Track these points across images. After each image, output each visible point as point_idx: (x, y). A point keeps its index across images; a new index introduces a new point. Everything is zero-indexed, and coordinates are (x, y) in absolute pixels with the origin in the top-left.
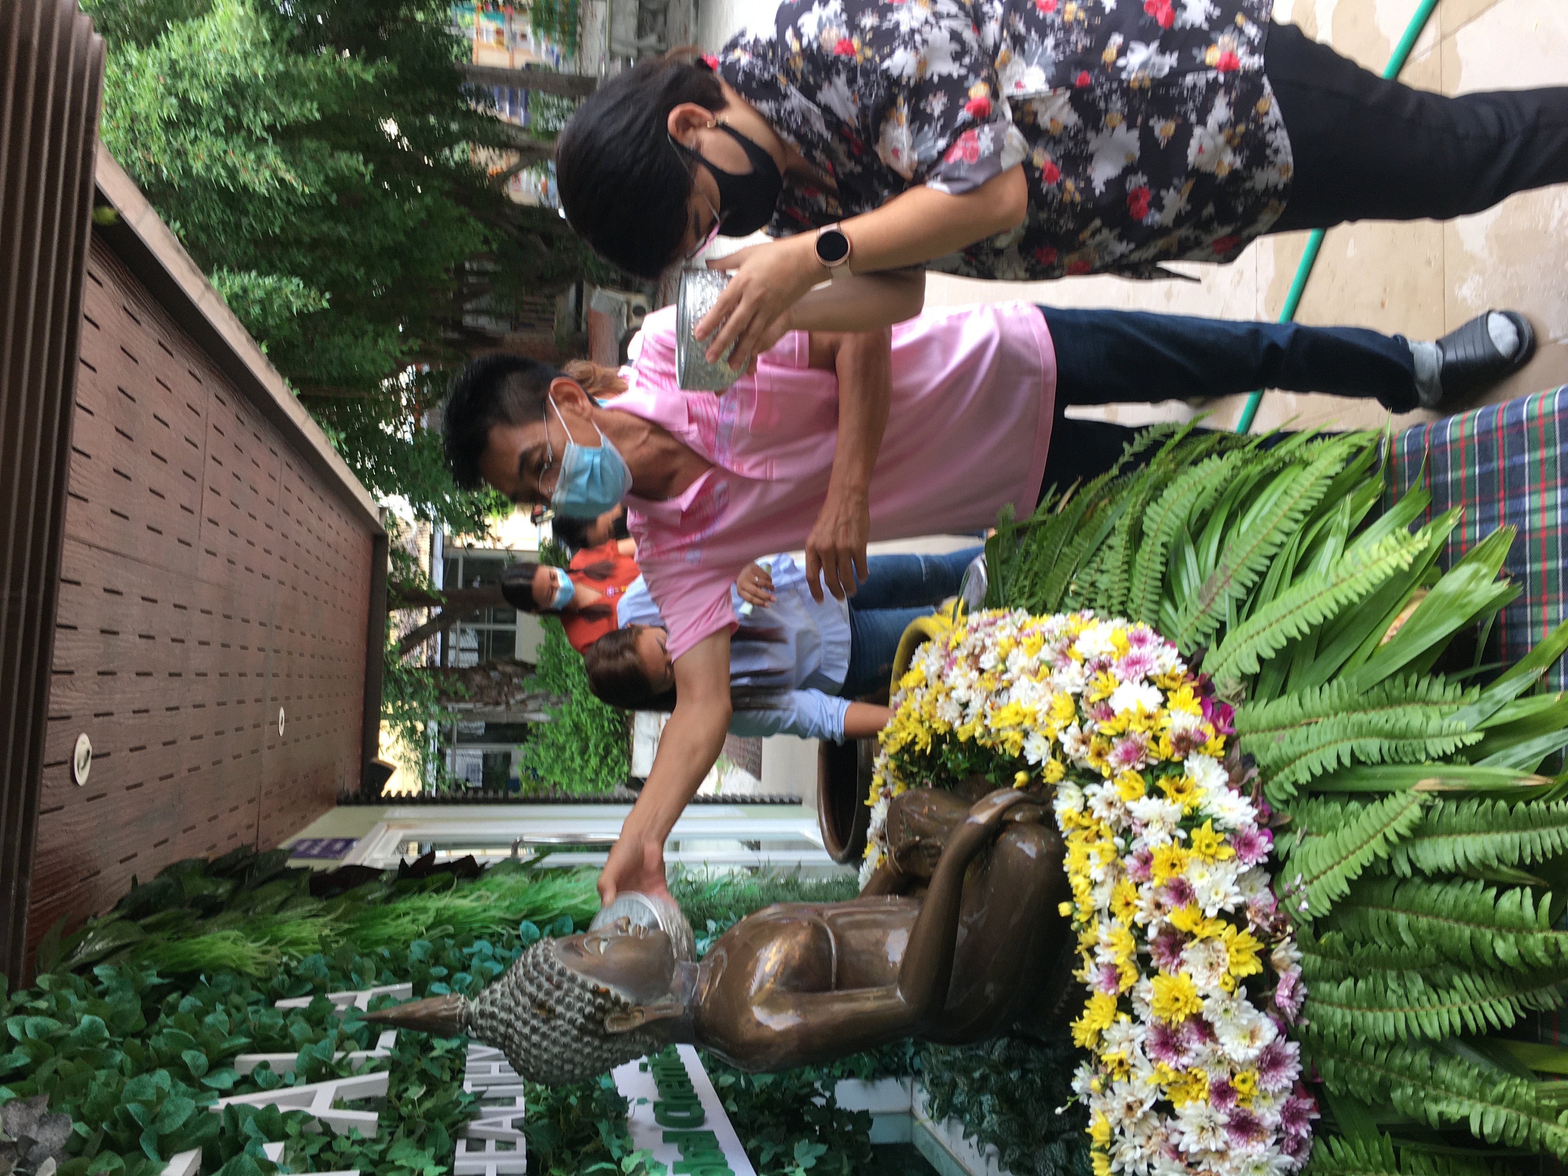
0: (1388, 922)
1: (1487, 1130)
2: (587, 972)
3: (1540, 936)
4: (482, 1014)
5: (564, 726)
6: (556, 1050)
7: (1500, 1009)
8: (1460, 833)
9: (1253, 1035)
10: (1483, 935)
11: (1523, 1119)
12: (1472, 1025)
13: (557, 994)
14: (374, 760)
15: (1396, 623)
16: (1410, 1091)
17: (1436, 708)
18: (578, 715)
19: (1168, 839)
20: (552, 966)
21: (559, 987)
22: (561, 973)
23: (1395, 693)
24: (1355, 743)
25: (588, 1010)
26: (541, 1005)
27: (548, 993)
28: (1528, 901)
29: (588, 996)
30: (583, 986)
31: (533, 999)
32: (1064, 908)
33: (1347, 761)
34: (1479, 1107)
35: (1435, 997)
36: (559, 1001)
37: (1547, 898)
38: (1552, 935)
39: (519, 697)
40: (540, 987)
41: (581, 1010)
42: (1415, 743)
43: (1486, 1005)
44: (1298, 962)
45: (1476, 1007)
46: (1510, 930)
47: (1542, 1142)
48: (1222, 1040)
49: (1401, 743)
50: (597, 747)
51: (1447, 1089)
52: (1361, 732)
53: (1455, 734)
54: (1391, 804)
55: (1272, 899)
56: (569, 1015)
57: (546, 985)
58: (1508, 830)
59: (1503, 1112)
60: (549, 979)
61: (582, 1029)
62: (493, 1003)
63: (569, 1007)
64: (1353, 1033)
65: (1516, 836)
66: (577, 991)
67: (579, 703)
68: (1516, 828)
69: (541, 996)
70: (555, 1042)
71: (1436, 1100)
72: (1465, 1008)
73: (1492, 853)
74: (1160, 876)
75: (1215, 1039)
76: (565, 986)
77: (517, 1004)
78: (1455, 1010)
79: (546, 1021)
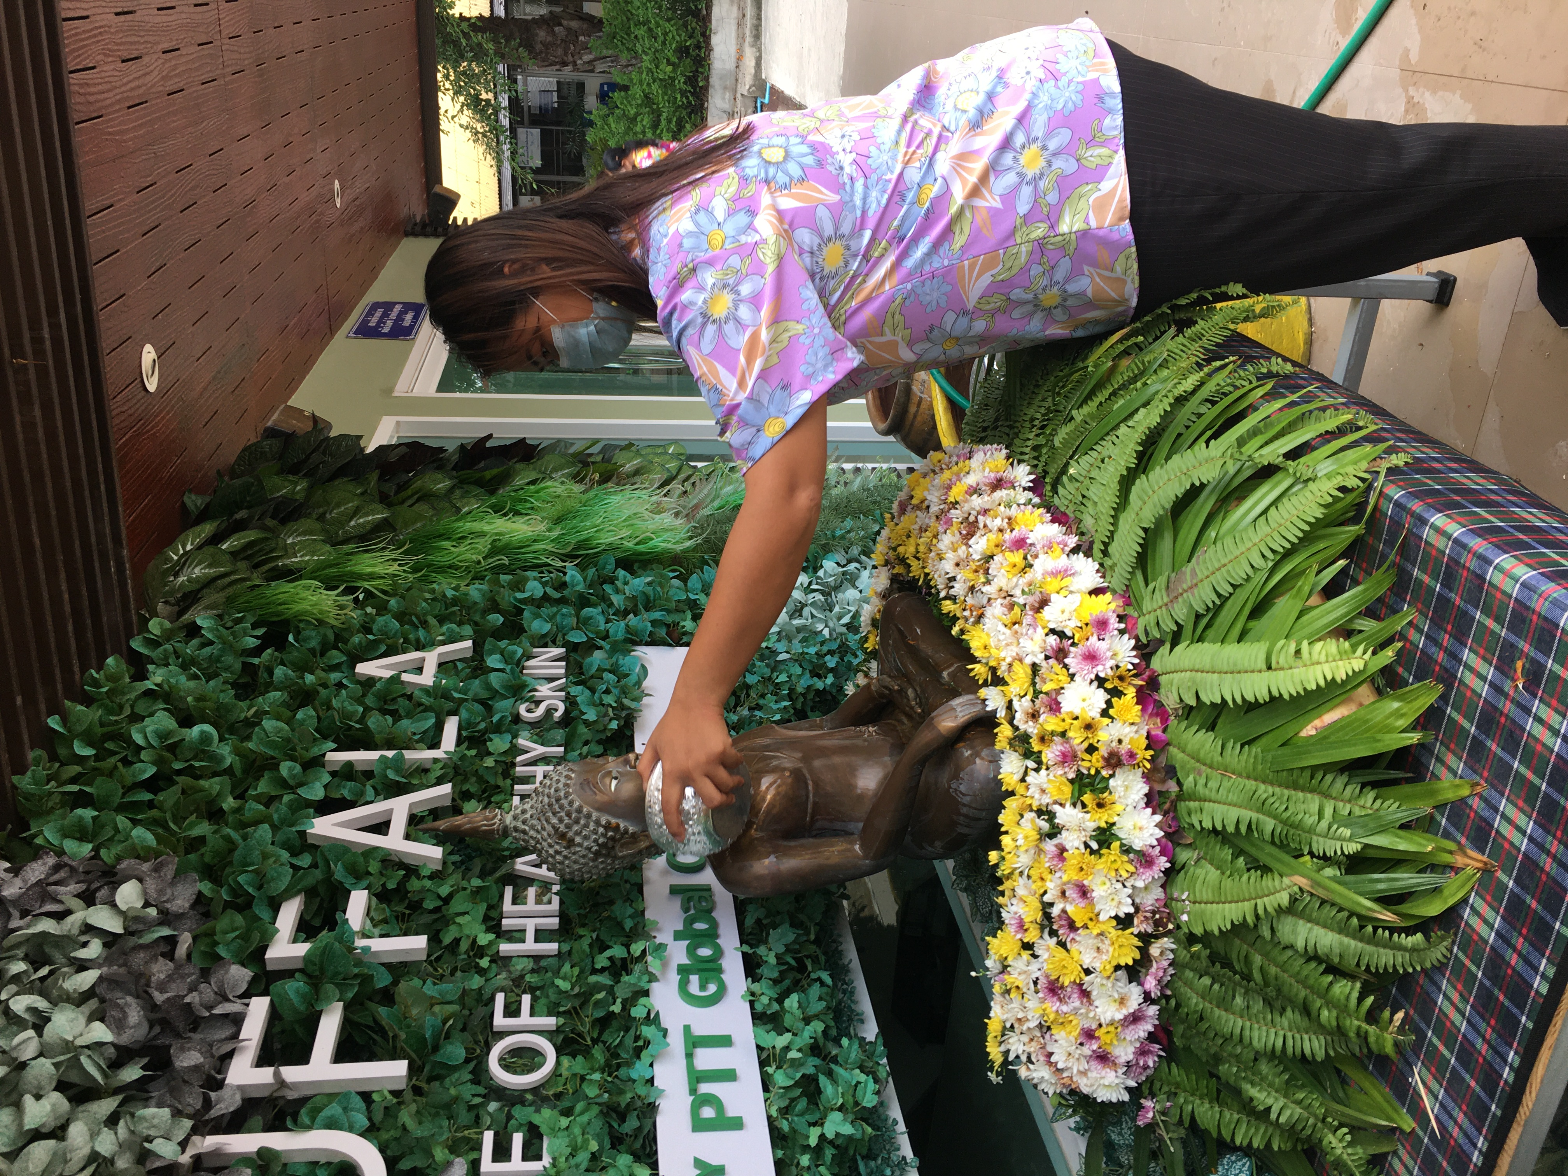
0: (1246, 957)
1: (1282, 1120)
2: (599, 809)
3: (1356, 1023)
4: (516, 829)
5: (635, 99)
6: (576, 867)
7: (1316, 1043)
8: (1318, 924)
9: (1122, 1001)
10: (1314, 1001)
11: (1311, 1121)
12: (1290, 1050)
13: (576, 828)
14: (437, 189)
15: (1317, 723)
16: (1235, 1069)
17: (1332, 802)
18: (649, 84)
19: (1082, 847)
20: (571, 803)
21: (577, 822)
22: (579, 810)
23: (1301, 781)
24: (1254, 816)
25: (601, 840)
26: (563, 836)
27: (568, 827)
28: (1355, 995)
29: (601, 830)
30: (598, 823)
31: (556, 830)
32: (993, 856)
33: (1243, 829)
34: (1282, 1102)
35: (1269, 1017)
36: (578, 833)
37: (1371, 999)
38: (1365, 1026)
39: (587, 58)
40: (561, 820)
41: (596, 841)
42: (1304, 835)
43: (1306, 1037)
44: (1172, 951)
45: (1297, 1036)
46: (1335, 1007)
47: (1320, 1141)
48: (1096, 1003)
49: (1292, 831)
50: (669, 121)
51: (1262, 1079)
52: (1262, 807)
53: (1339, 839)
54: (1268, 882)
55: (1162, 896)
56: (586, 844)
57: (567, 820)
58: (1354, 938)
59: (1299, 1110)
60: (569, 815)
61: (597, 854)
62: (524, 822)
63: (586, 838)
64: (1201, 1018)
65: (1360, 945)
66: (592, 826)
67: (650, 70)
68: (1361, 940)
69: (562, 828)
70: (575, 862)
71: (1253, 1084)
72: (1289, 1035)
73: (1337, 951)
74: (1069, 874)
75: (1090, 1002)
76: (582, 822)
77: (544, 829)
78: (1281, 1033)
79: (567, 847)
